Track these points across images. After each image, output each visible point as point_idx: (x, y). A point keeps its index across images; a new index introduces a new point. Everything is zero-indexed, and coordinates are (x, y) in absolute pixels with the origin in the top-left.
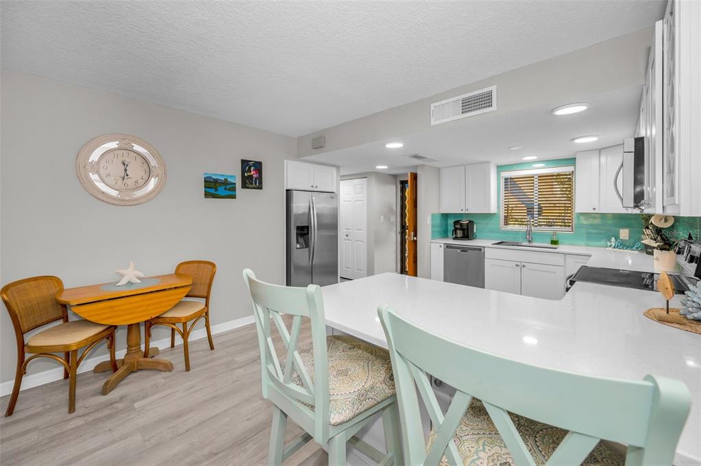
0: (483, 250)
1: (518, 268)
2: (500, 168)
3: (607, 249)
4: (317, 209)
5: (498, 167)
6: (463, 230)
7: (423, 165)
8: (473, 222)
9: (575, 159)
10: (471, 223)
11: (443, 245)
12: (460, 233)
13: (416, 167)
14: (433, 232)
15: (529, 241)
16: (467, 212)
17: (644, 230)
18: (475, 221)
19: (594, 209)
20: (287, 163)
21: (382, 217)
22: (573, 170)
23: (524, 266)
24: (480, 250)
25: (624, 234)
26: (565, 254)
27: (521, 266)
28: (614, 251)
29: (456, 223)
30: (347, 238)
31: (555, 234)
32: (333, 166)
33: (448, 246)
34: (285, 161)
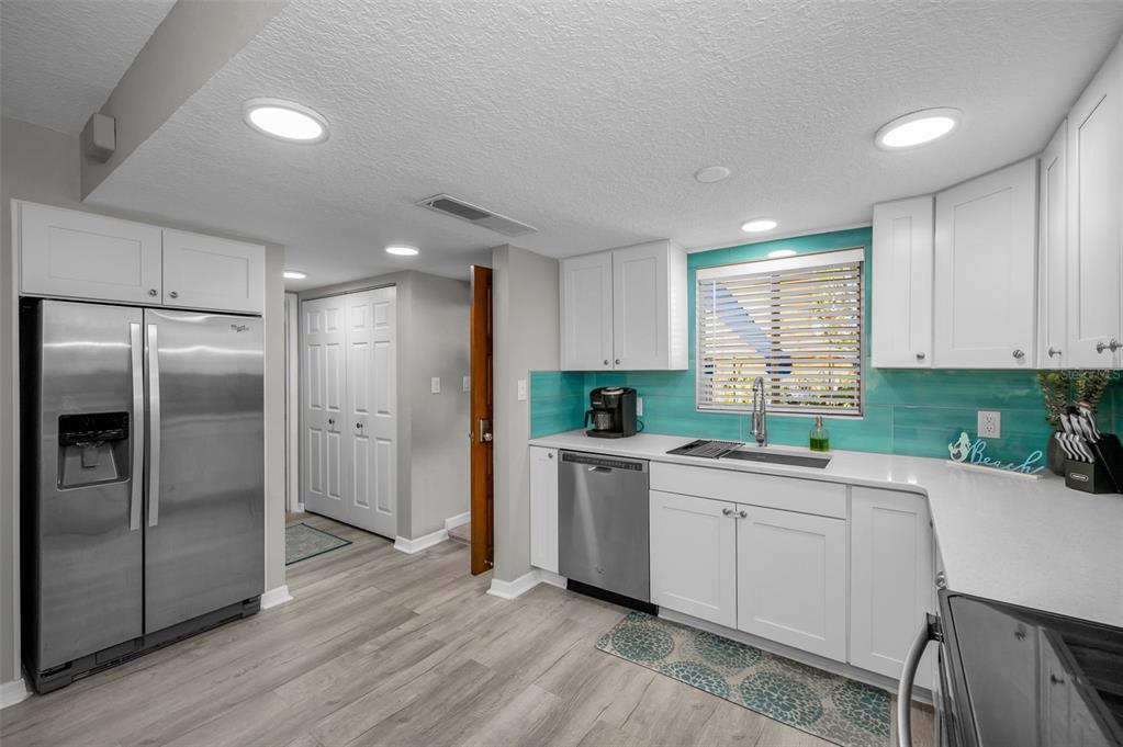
0: (644, 469)
1: (730, 520)
2: (696, 260)
3: (949, 462)
4: (161, 359)
5: (689, 256)
6: (610, 411)
7: (505, 247)
8: (634, 391)
9: (870, 229)
10: (630, 394)
11: (555, 453)
12: (604, 421)
13: (489, 252)
14: (533, 418)
15: (761, 441)
16: (617, 368)
17: (1064, 418)
18: (639, 390)
19: (920, 357)
20: (20, 209)
21: (435, 381)
22: (862, 259)
23: (743, 515)
24: (638, 467)
25: (989, 423)
26: (849, 485)
27: (735, 514)
28: (968, 472)
29: (595, 394)
30: (359, 431)
31: (819, 422)
32: (255, 241)
33: (568, 458)
34: (14, 203)
